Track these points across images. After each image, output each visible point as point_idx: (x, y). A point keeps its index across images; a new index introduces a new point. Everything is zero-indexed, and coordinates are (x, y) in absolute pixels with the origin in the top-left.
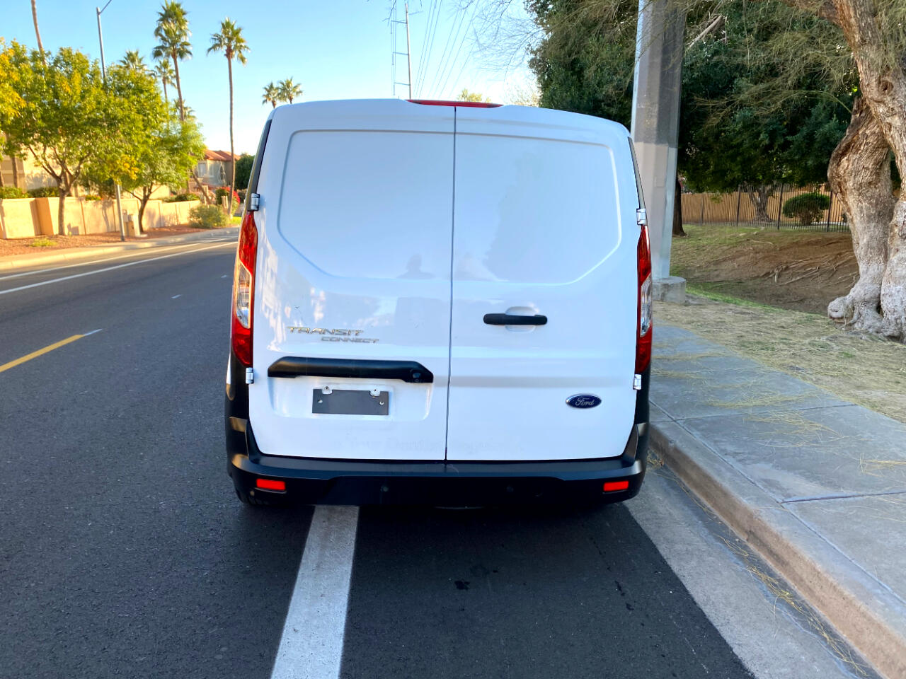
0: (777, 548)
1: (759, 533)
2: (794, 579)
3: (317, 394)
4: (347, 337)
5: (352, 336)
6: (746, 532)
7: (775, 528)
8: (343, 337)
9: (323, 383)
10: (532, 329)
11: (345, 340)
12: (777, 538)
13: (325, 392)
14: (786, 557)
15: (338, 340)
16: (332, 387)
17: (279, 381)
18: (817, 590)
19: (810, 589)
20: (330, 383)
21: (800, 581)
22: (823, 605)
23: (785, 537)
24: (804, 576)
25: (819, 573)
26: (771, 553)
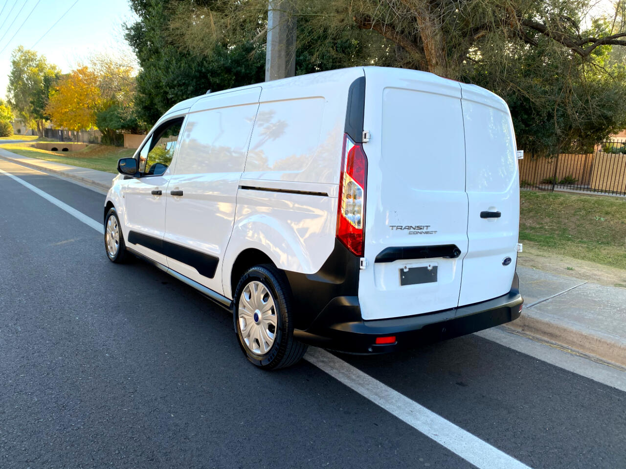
0: (550, 330)
1: (532, 325)
2: (567, 343)
3: (402, 270)
4: (422, 230)
5: (425, 230)
6: (520, 326)
7: (546, 320)
8: (420, 231)
9: (403, 264)
10: (495, 219)
11: (421, 233)
12: (548, 325)
13: (405, 270)
14: (558, 333)
15: (417, 233)
16: (409, 266)
17: (383, 265)
18: (587, 345)
19: (581, 346)
20: (406, 264)
21: (573, 343)
22: (593, 351)
23: (552, 322)
24: (575, 340)
25: (586, 336)
26: (545, 333)
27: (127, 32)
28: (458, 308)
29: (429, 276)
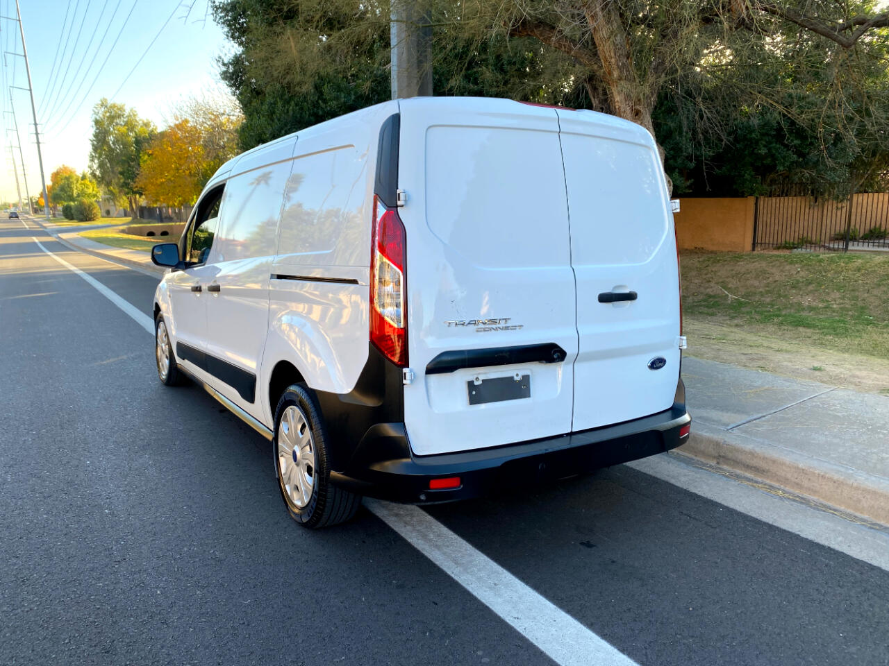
0: (754, 462)
1: (730, 455)
2: (778, 481)
3: (471, 385)
4: (498, 325)
5: (502, 324)
6: (714, 457)
7: (749, 447)
8: (494, 326)
9: (473, 375)
10: (628, 303)
11: (496, 329)
12: (752, 454)
13: (476, 383)
14: (764, 465)
15: (490, 329)
16: (482, 377)
17: (434, 378)
18: (806, 483)
19: (797, 484)
20: (479, 374)
21: (786, 481)
22: (815, 492)
23: (758, 450)
24: (789, 476)
25: (803, 470)
26: (748, 467)
27: (224, 69)
28: (572, 434)
29: (518, 389)
